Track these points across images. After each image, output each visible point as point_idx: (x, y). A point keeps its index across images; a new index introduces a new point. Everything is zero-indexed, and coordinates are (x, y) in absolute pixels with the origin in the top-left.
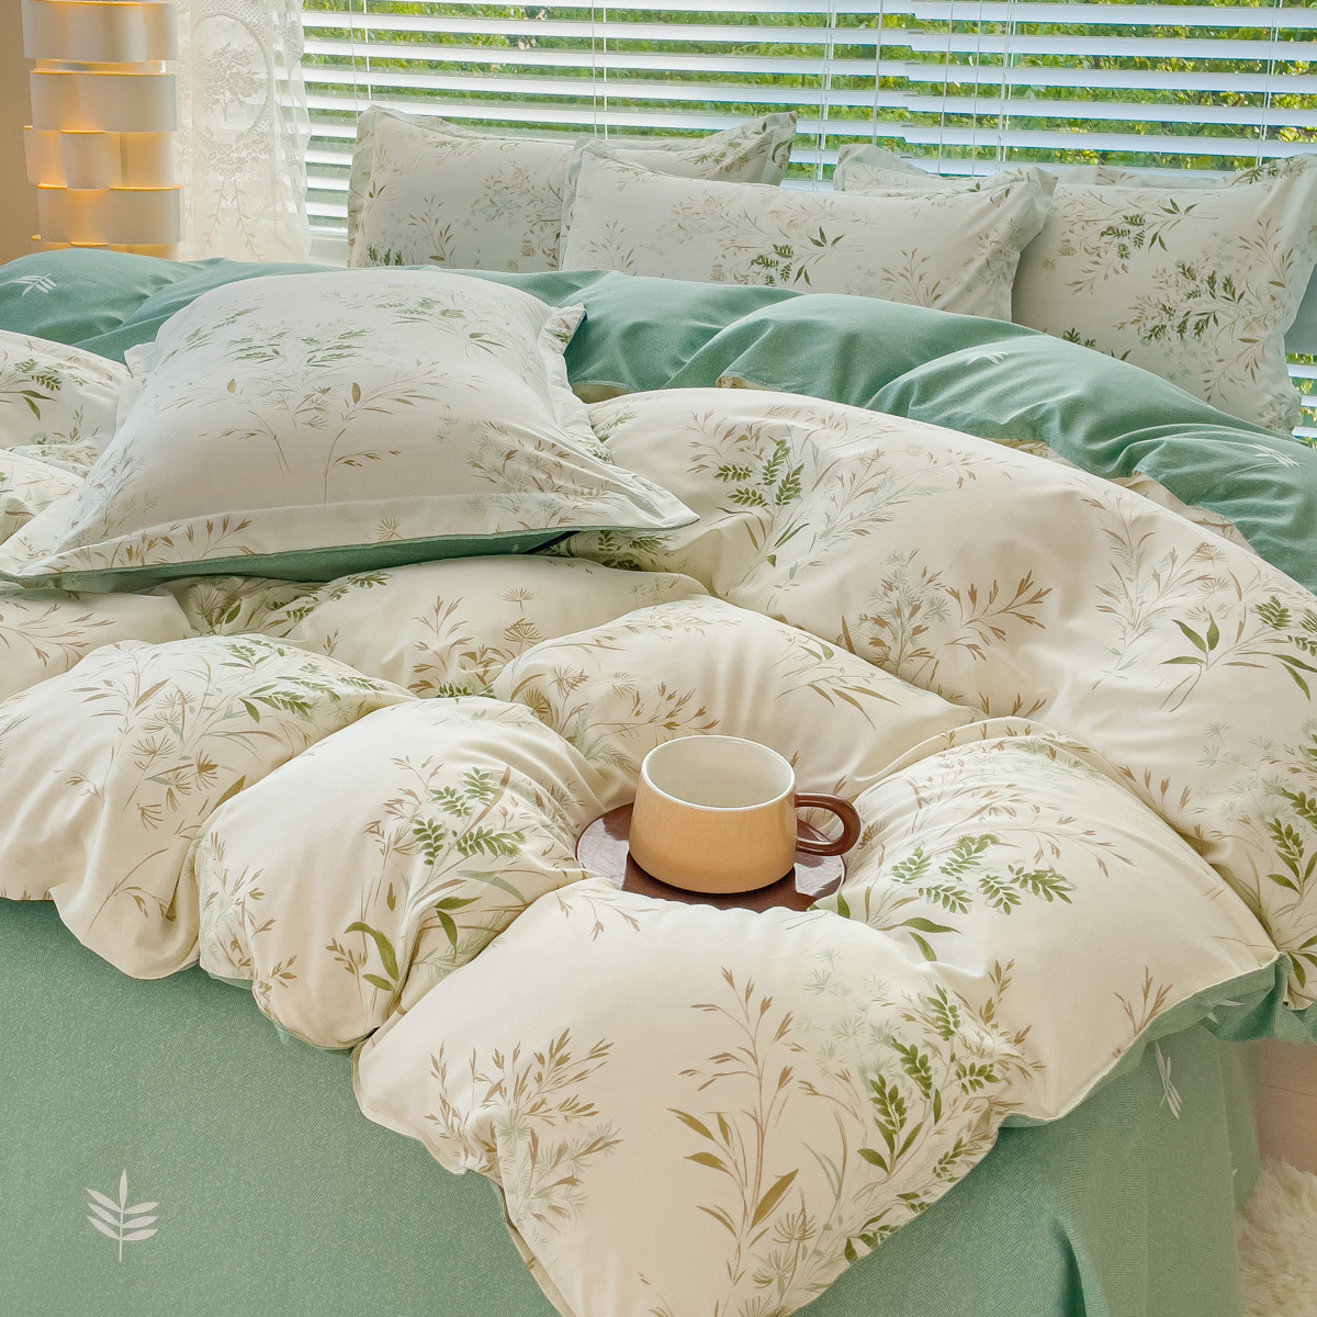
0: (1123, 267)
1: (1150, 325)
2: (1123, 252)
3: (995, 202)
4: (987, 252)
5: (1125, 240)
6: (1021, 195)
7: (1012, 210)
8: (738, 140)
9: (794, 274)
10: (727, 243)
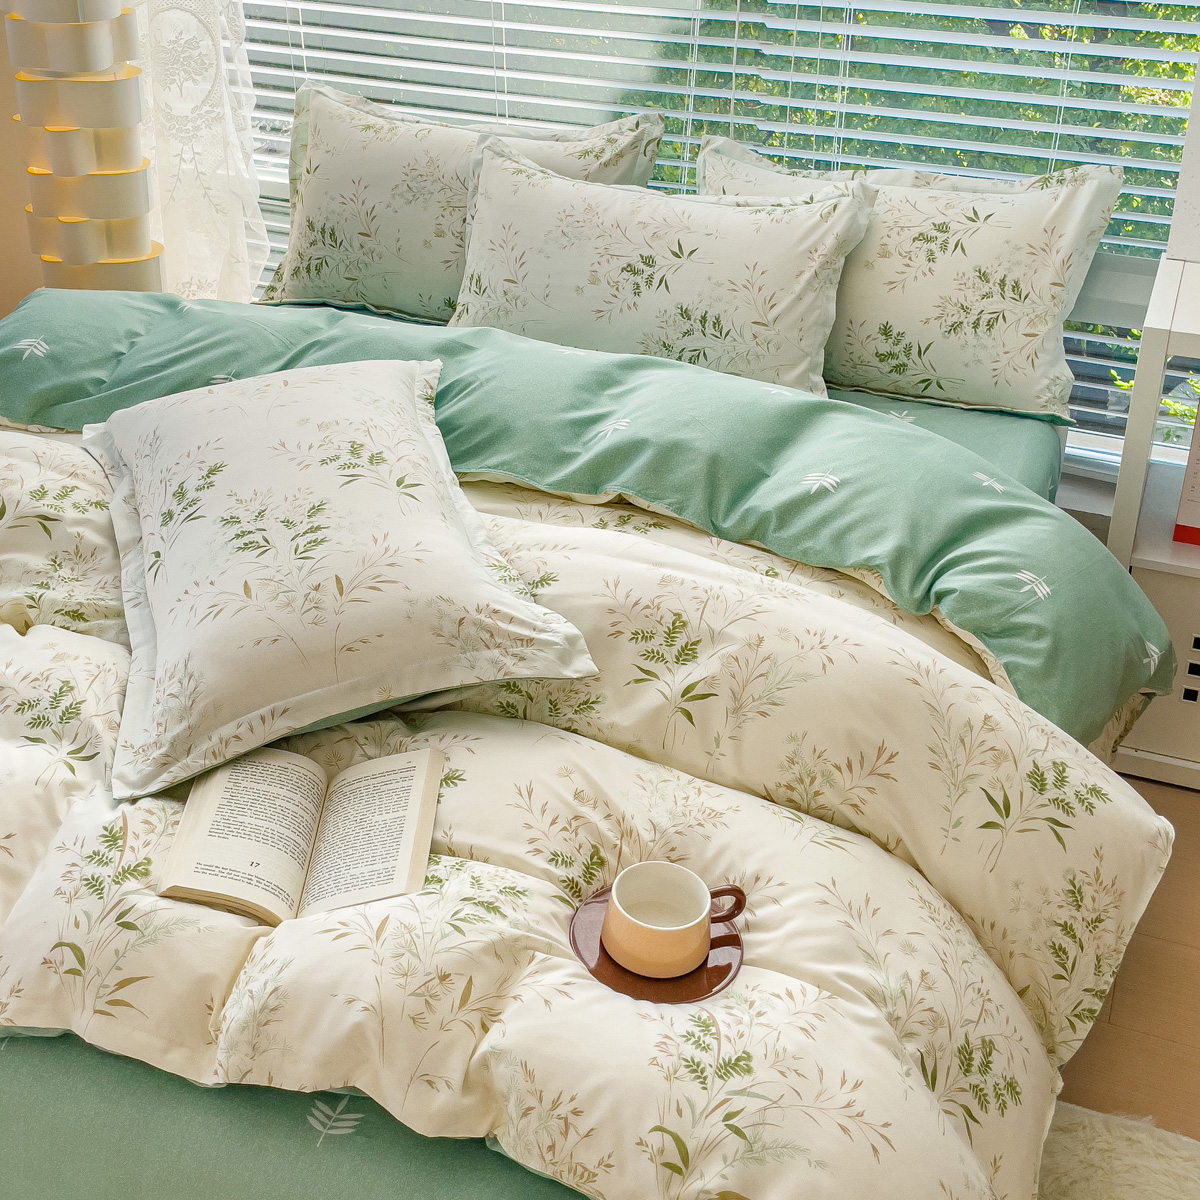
0: (930, 270)
1: (950, 321)
2: (931, 257)
3: (824, 218)
4: (815, 265)
5: (932, 246)
6: (846, 210)
7: (838, 225)
8: (615, 136)
9: (656, 282)
10: (602, 251)
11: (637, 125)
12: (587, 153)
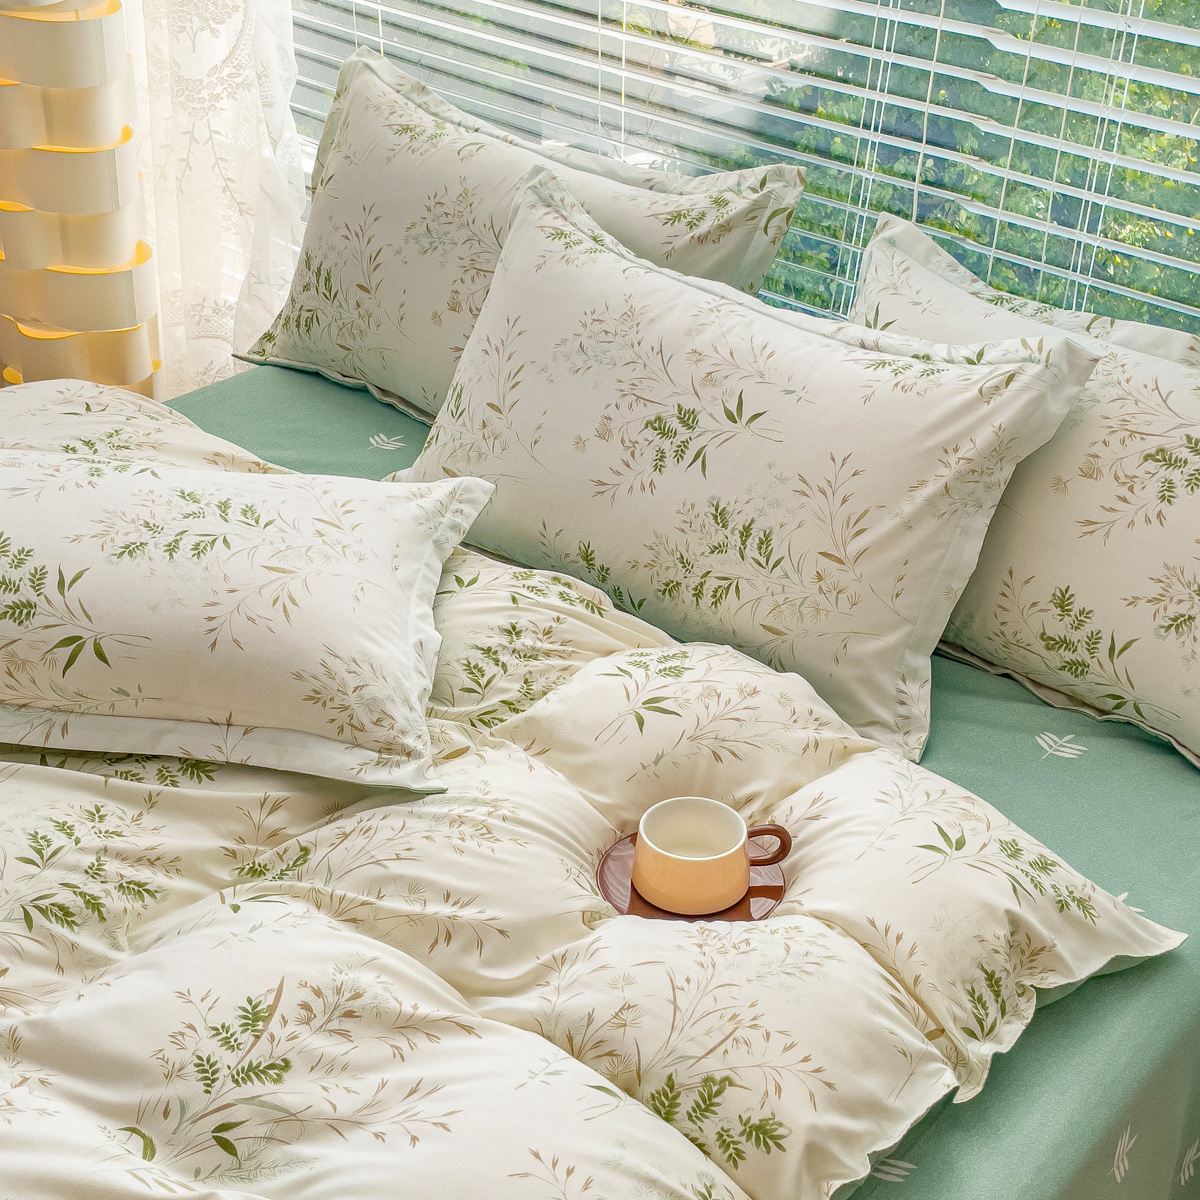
0: (1159, 515)
1: (1173, 610)
2: (1167, 494)
3: (985, 396)
4: (947, 474)
5: (1175, 475)
6: (1026, 387)
7: (1007, 409)
8: (728, 196)
9: (689, 455)
10: (626, 387)
11: (763, 183)
12: (677, 216)
